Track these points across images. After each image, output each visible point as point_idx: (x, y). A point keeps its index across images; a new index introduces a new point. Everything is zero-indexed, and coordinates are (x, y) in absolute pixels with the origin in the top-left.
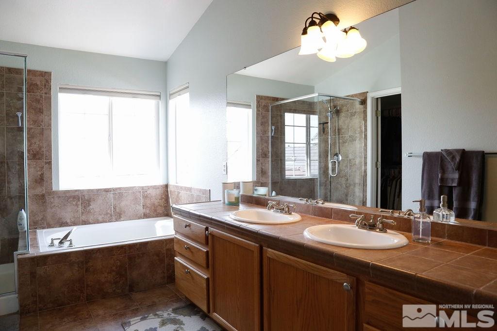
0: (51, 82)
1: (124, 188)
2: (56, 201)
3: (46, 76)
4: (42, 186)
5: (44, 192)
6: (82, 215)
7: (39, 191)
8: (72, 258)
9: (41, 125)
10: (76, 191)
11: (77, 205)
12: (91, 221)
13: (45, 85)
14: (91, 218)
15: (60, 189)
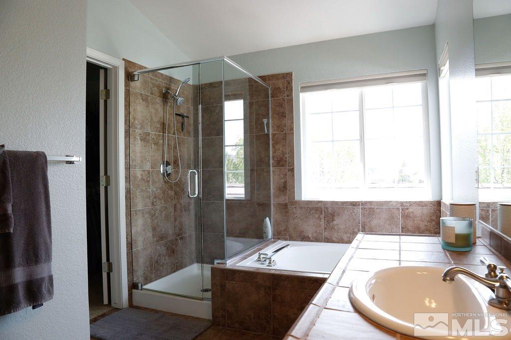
0: (292, 83)
1: (377, 202)
2: (298, 212)
3: (287, 78)
4: (285, 194)
5: (287, 201)
6: (325, 231)
7: (283, 199)
8: (259, 280)
9: (284, 130)
10: (319, 202)
11: (319, 218)
12: (334, 239)
13: (287, 88)
14: (335, 236)
15: (303, 199)
